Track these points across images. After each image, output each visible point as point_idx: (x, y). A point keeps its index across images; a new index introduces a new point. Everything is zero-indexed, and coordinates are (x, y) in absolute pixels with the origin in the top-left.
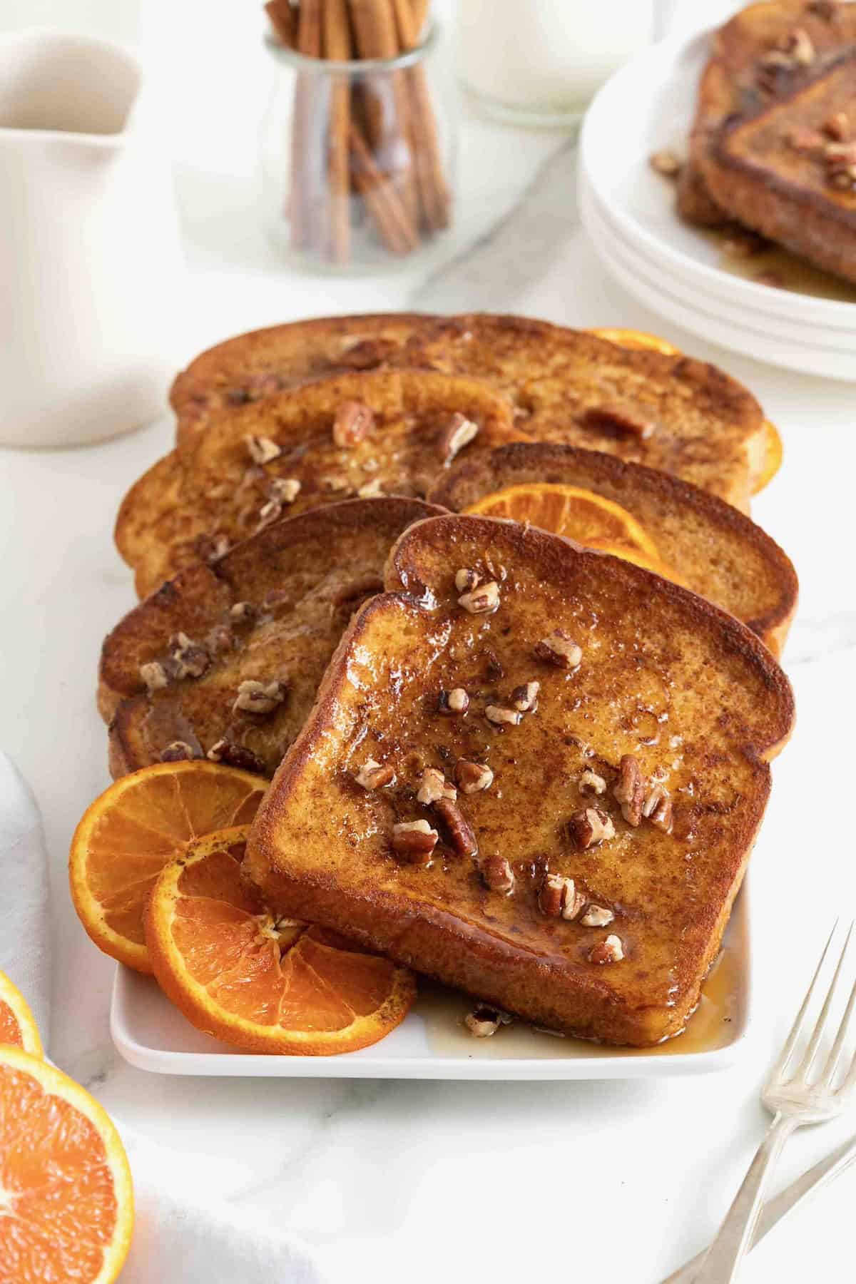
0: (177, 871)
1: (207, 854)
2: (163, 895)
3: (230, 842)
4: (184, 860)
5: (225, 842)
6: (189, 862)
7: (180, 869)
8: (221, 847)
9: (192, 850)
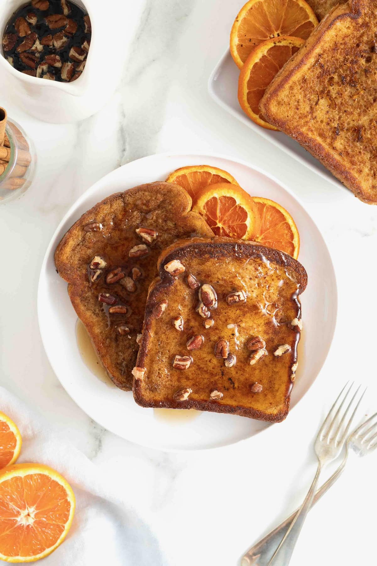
0: (271, 45)
1: (285, 45)
2: (261, 50)
3: (295, 45)
4: (276, 42)
5: (293, 44)
6: (278, 44)
7: (273, 45)
8: (291, 45)
9: (282, 41)
